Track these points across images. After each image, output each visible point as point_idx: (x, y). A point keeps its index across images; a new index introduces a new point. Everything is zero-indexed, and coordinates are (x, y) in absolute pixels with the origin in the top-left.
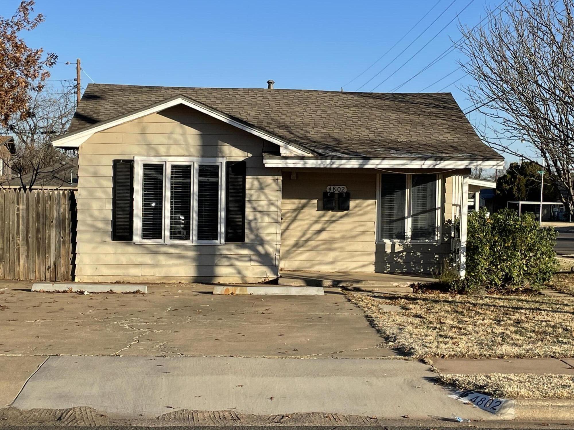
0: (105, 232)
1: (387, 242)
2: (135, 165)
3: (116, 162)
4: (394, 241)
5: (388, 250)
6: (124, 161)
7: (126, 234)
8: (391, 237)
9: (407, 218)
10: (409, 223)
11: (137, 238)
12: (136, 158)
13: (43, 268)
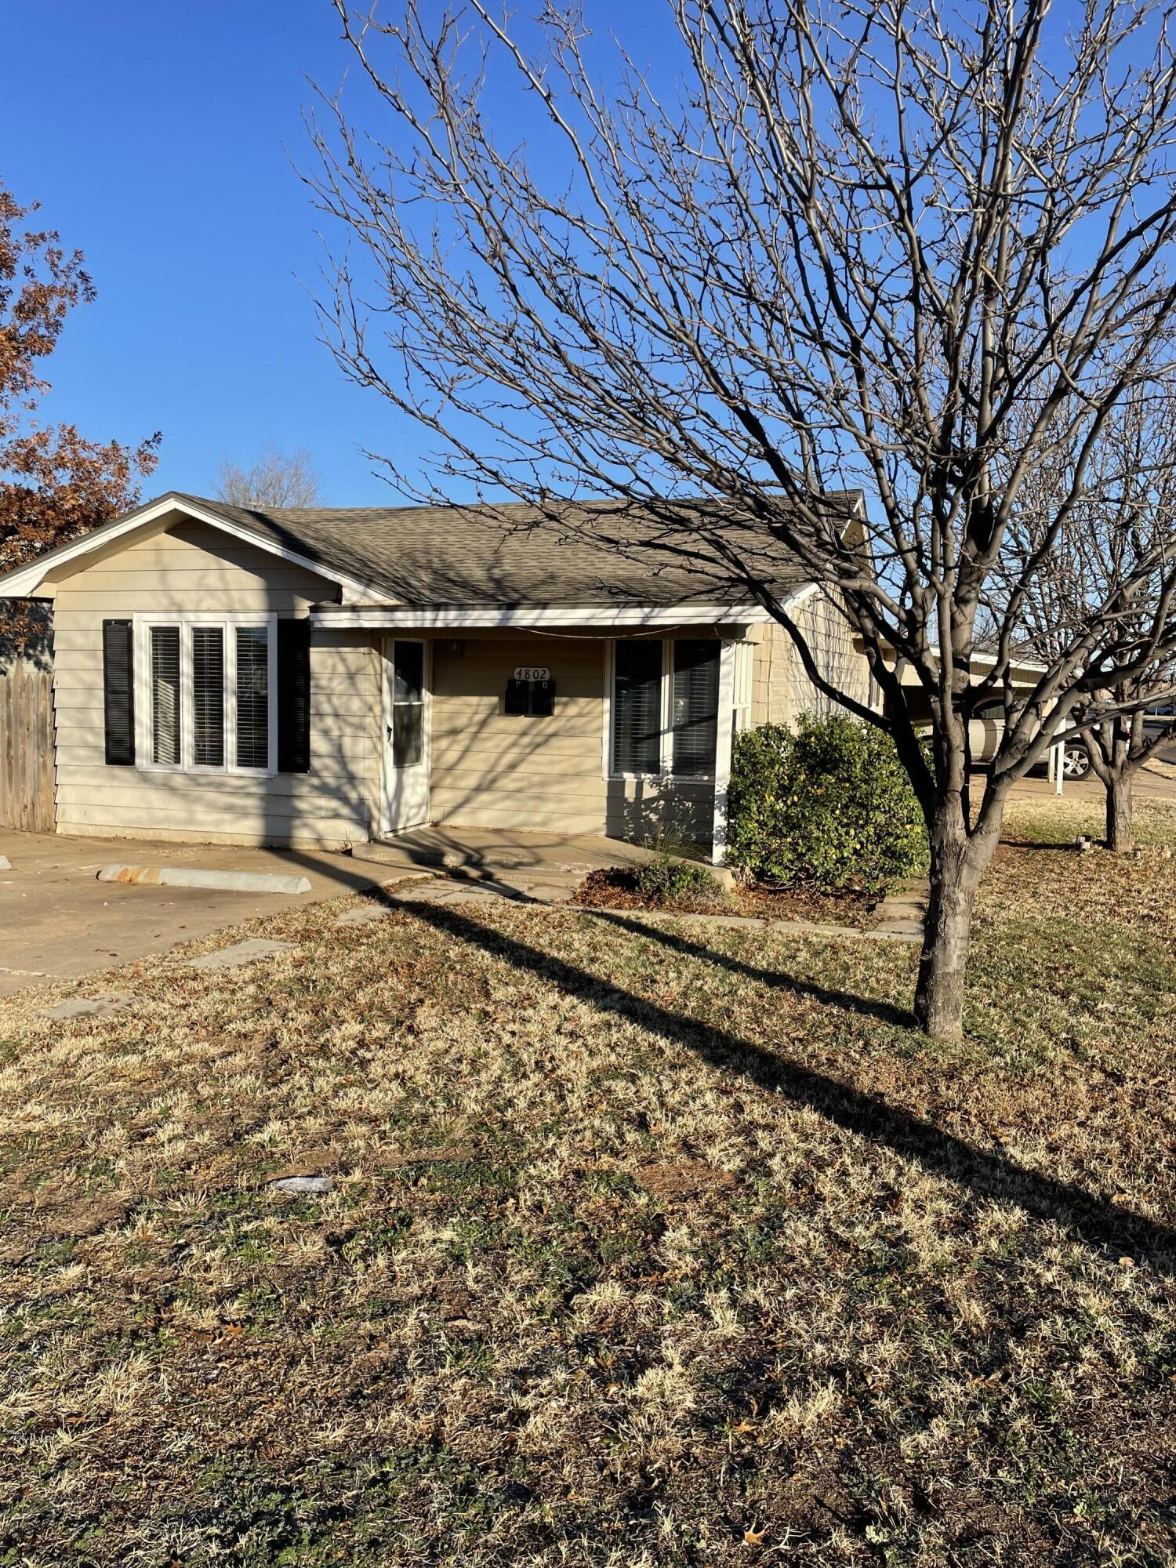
0: (96, 748)
1: (629, 777)
2: (135, 628)
3: (107, 623)
4: (643, 776)
5: (630, 793)
6: (117, 622)
7: (125, 754)
8: (635, 768)
9: (666, 732)
10: (668, 742)
11: (142, 761)
12: (135, 617)
13: (18, 808)
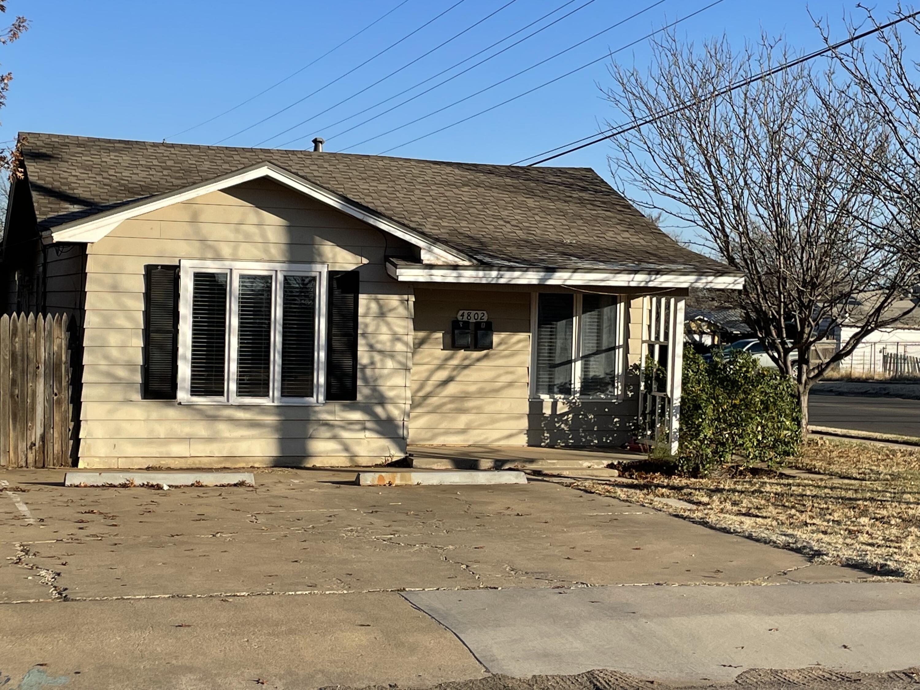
0: (130, 384)
1: (545, 397)
2: (182, 274)
3: (150, 270)
4: (556, 396)
5: (547, 411)
6: (163, 267)
7: (166, 387)
8: (550, 391)
9: (575, 361)
10: (577, 368)
11: (183, 395)
12: (185, 263)
13: (22, 446)
